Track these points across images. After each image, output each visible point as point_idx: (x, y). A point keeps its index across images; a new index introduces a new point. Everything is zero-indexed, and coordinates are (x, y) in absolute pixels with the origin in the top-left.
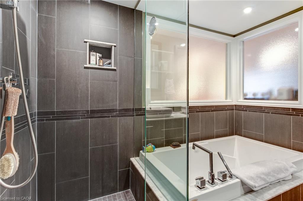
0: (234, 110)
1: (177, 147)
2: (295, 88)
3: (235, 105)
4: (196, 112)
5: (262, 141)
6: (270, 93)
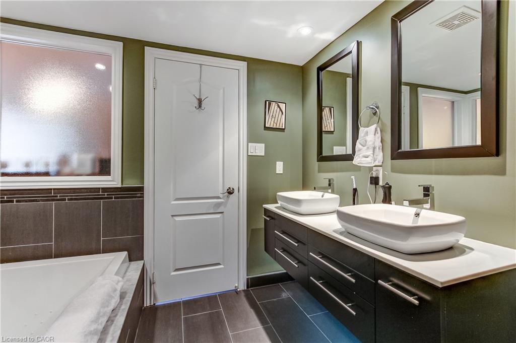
2: (104, 156)
5: (50, 257)
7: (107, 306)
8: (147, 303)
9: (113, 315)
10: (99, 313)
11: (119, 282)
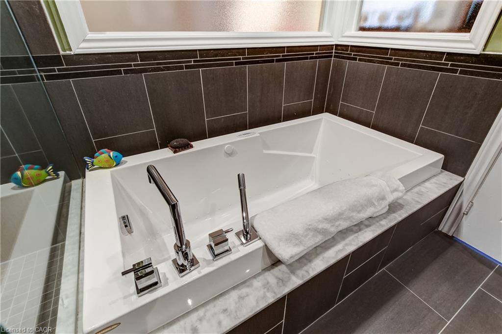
0: (331, 56)
1: (183, 150)
3: (337, 45)
4: (237, 64)
5: (367, 124)
6: (417, 13)
7: (359, 212)
8: (444, 227)
9: (367, 223)
10: (341, 214)
11: (396, 190)
